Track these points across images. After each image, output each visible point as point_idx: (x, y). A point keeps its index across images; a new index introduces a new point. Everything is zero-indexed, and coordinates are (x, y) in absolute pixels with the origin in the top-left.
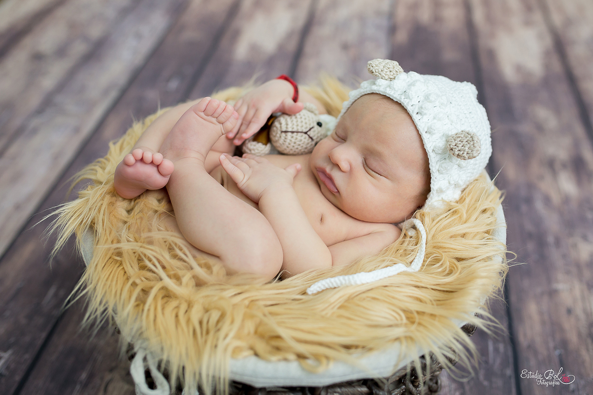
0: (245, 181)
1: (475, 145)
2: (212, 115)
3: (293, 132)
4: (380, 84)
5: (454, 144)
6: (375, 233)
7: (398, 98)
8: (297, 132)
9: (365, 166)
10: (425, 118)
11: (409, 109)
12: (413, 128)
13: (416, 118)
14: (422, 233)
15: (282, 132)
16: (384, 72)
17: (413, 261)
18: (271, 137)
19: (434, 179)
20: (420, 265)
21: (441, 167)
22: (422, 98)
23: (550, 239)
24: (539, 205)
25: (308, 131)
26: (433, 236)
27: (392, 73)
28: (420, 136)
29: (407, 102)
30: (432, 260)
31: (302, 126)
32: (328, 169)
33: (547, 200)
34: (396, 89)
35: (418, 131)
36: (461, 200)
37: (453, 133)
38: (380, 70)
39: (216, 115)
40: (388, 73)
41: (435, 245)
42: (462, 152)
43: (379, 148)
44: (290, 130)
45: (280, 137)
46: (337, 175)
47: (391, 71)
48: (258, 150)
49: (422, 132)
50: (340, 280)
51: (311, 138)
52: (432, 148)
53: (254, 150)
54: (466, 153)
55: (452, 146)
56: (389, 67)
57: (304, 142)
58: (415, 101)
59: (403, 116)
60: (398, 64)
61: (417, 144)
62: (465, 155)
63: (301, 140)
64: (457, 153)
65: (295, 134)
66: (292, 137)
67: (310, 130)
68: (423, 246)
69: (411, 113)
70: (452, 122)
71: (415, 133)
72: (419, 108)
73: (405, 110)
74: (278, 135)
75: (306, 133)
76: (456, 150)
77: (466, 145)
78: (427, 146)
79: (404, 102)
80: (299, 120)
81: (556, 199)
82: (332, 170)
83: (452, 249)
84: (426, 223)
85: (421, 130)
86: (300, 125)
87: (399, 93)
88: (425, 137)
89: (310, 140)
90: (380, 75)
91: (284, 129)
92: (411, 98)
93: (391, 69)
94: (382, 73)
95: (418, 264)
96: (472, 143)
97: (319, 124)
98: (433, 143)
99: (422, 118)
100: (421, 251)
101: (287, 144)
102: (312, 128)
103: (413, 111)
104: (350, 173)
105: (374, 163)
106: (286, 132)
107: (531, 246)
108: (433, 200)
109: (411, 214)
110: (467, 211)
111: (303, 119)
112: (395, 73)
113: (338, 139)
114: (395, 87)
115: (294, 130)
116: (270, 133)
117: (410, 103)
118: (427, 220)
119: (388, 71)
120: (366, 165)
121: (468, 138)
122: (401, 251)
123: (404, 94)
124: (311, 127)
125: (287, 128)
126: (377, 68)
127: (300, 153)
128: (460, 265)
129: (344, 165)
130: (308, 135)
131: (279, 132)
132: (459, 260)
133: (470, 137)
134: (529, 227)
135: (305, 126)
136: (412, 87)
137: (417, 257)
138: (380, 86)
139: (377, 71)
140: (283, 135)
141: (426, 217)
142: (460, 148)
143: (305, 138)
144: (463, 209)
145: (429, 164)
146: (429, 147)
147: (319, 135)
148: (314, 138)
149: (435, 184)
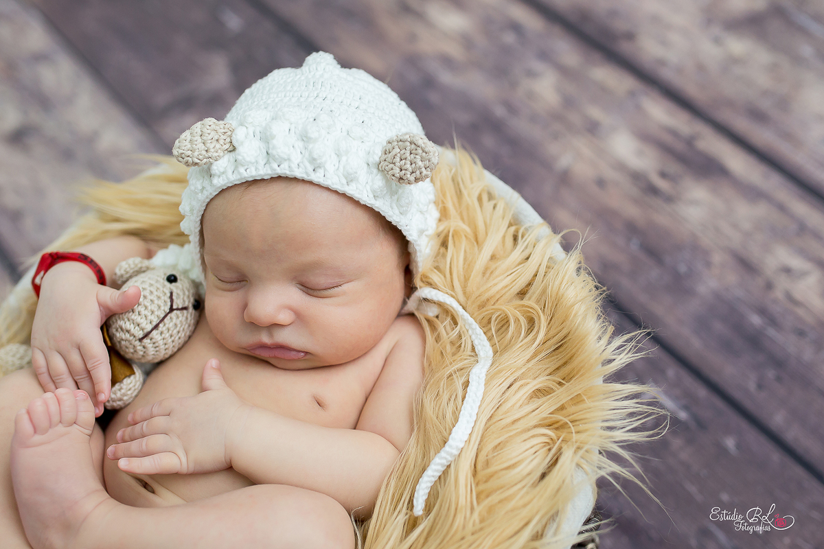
0: (184, 460)
1: (426, 150)
2: (51, 426)
3: (156, 327)
4: (222, 170)
5: (398, 170)
6: (391, 352)
7: (270, 172)
8: (163, 320)
9: (310, 291)
10: (330, 168)
11: (299, 173)
12: (326, 194)
13: (317, 177)
14: (448, 302)
15: (141, 340)
16: (212, 150)
17: (473, 346)
18: (129, 356)
19: (405, 228)
20: (487, 344)
21: (402, 207)
22: (301, 144)
23: (499, 111)
24: (446, 78)
25: (172, 306)
26: (465, 293)
27: (222, 142)
28: (344, 195)
29: (287, 167)
30: (497, 327)
31: (159, 307)
32: (265, 339)
33: (447, 61)
34: (253, 161)
35: (336, 192)
36: (444, 214)
37: (380, 154)
38: (204, 153)
39: (56, 419)
40: (218, 146)
41: (478, 303)
42: (418, 172)
43: (308, 257)
44: (149, 328)
45: (144, 347)
46: (284, 337)
47: (217, 140)
48: (130, 390)
49: (342, 189)
50: (438, 464)
51: (185, 308)
52: (371, 196)
53: (125, 395)
54: (423, 169)
55: (398, 175)
56: (210, 137)
57: (181, 321)
58: (296, 158)
59: (299, 189)
60: (213, 120)
61: (349, 208)
62: (425, 172)
63: (176, 325)
64: (412, 178)
65: (161, 325)
66: (162, 333)
67: (172, 301)
68: (465, 318)
69: (306, 178)
70: (361, 138)
71: (334, 197)
72: (310, 162)
73: (295, 180)
74: (139, 348)
75: (171, 310)
76: (409, 176)
77: (415, 160)
78: (364, 199)
79: (284, 171)
80: (147, 303)
81: (454, 50)
82: (271, 335)
83: (502, 289)
84: (438, 284)
85: (340, 188)
86: (154, 307)
87: (262, 162)
88: (351, 190)
89: (185, 312)
90: (211, 160)
91: (140, 334)
92: (286, 157)
93: (216, 137)
94: (210, 154)
95: (484, 346)
96: (420, 151)
97: (172, 279)
98: (367, 189)
99: (325, 170)
100: (470, 325)
101: (162, 347)
102: (171, 294)
103: (307, 173)
104: (300, 318)
105: (320, 280)
106: (146, 336)
107: (489, 141)
108: (423, 249)
109: (410, 288)
110: (462, 219)
111: (150, 297)
112: (224, 137)
113: (235, 286)
114: (248, 159)
115: (154, 324)
116: (122, 353)
117: (293, 166)
118: (436, 278)
119: (215, 143)
120: (309, 289)
121: (408, 148)
122: (448, 347)
123: (271, 160)
124: (169, 295)
125: (143, 330)
126: (196, 154)
127: (187, 339)
128: (530, 301)
129: (284, 317)
130: (177, 309)
131: (137, 343)
132: (522, 294)
133: (409, 144)
134: (464, 117)
135: (161, 303)
136: (274, 142)
137: (473, 337)
138: (223, 173)
139: (201, 157)
140: (146, 341)
141: (431, 276)
142: (410, 169)
143: (178, 317)
144: (455, 223)
145: (384, 217)
146: (366, 198)
147: (187, 293)
148: (186, 304)
149: (411, 232)
